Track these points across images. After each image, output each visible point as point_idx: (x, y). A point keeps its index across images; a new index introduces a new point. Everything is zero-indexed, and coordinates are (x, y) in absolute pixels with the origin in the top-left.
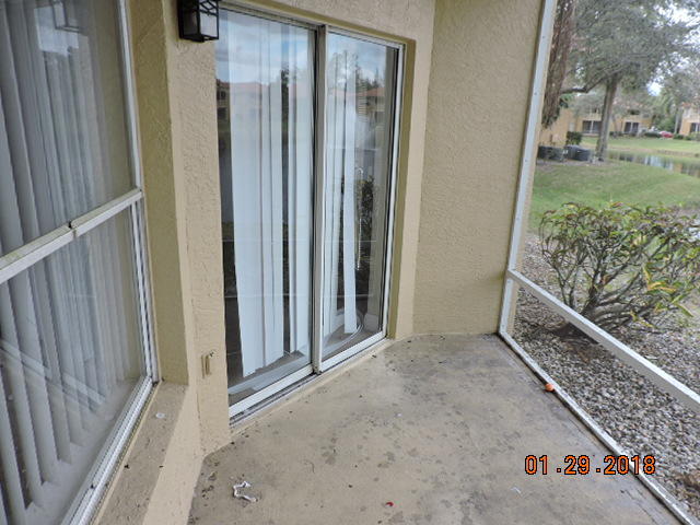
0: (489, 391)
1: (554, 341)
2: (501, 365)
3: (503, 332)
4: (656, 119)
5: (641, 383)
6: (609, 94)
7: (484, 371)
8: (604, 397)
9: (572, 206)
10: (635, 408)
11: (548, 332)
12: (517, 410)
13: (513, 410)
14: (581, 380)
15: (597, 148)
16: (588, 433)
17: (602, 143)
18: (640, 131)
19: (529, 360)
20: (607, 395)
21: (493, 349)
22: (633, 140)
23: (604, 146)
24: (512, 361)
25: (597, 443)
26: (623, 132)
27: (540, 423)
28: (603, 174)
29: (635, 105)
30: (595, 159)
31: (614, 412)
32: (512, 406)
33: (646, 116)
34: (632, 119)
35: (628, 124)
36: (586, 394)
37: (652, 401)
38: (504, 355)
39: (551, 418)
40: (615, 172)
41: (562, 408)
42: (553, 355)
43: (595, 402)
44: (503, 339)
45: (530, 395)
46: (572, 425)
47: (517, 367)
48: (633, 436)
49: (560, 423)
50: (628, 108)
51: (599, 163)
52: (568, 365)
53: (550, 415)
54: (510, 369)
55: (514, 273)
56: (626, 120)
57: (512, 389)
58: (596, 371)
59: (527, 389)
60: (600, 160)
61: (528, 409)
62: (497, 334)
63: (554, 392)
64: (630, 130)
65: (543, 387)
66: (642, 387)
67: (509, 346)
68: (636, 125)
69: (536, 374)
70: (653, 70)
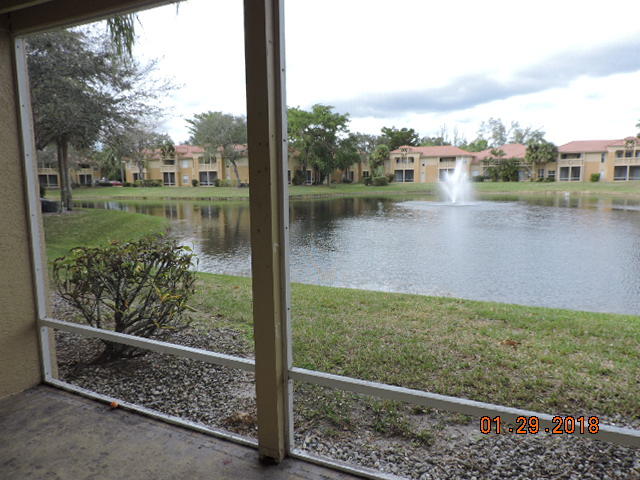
0: (60, 435)
1: (97, 370)
2: (61, 408)
3: (48, 378)
4: (105, 171)
5: (177, 373)
6: (61, 151)
7: (45, 420)
8: (155, 396)
9: (79, 250)
10: (180, 392)
11: (88, 366)
12: (96, 437)
13: (91, 438)
14: (133, 391)
15: (63, 199)
16: (159, 424)
17: (66, 195)
18: (94, 182)
19: (86, 392)
20: (157, 392)
21: (45, 398)
22: (89, 190)
23: (69, 197)
24: (69, 400)
25: (168, 426)
26: (79, 182)
27: (119, 436)
28: (76, 222)
29: (84, 160)
30: (64, 209)
31: (167, 402)
32: (89, 435)
33: (95, 169)
34: (85, 172)
35: (82, 177)
36: (141, 399)
37: (189, 383)
38: (59, 399)
39: (127, 427)
40: (86, 218)
41: (131, 416)
42: (101, 382)
43: (150, 402)
44: (51, 386)
45: (100, 420)
46: (145, 424)
47: (77, 403)
48: (187, 411)
49: (135, 427)
50: (78, 162)
51: (69, 213)
52: (118, 384)
53: (124, 425)
54: (71, 408)
55: (47, 319)
56: (79, 173)
57: (81, 422)
58: (142, 379)
59: (96, 415)
60: (69, 209)
61: (104, 430)
62: (43, 383)
63: (120, 407)
64: (85, 182)
65: (108, 408)
66: (178, 375)
67: (61, 389)
68: (89, 177)
69: (97, 400)
70: (97, 132)
